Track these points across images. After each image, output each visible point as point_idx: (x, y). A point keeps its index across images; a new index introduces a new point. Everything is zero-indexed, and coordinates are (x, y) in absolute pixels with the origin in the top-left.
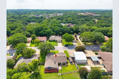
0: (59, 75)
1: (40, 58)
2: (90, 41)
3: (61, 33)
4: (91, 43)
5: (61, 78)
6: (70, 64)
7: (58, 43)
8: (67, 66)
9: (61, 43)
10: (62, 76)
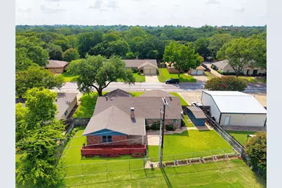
0: (148, 166)
1: (80, 107)
2: (251, 73)
3: (155, 51)
4: (253, 78)
5: (159, 180)
6: (195, 128)
7: (146, 77)
8: (186, 133)
9: (156, 77)
10: (164, 172)
